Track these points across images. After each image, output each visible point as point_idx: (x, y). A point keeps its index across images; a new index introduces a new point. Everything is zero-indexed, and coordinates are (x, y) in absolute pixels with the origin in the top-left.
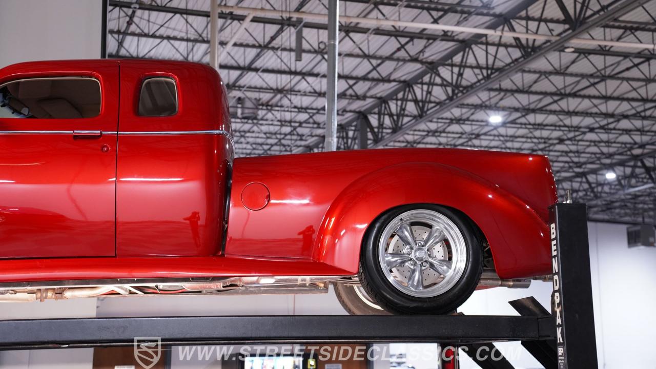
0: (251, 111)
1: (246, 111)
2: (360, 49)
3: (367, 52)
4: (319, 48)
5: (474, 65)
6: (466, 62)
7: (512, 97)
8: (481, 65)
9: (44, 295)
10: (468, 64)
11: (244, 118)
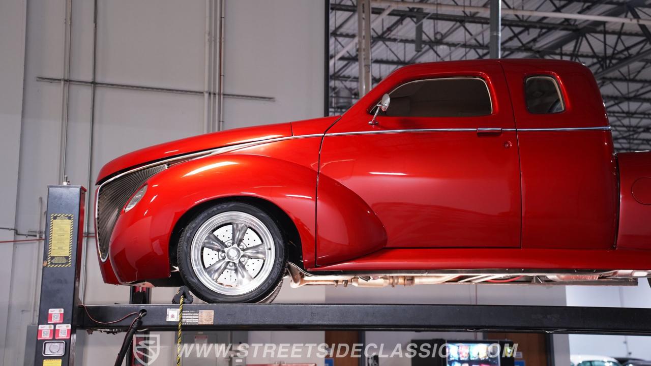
0: (346, 100)
1: (341, 100)
2: (476, 40)
3: (481, 42)
4: (436, 38)
5: (590, 54)
6: (578, 51)
7: (611, 85)
8: (597, 54)
9: (396, 281)
10: (579, 53)
11: (338, 108)
